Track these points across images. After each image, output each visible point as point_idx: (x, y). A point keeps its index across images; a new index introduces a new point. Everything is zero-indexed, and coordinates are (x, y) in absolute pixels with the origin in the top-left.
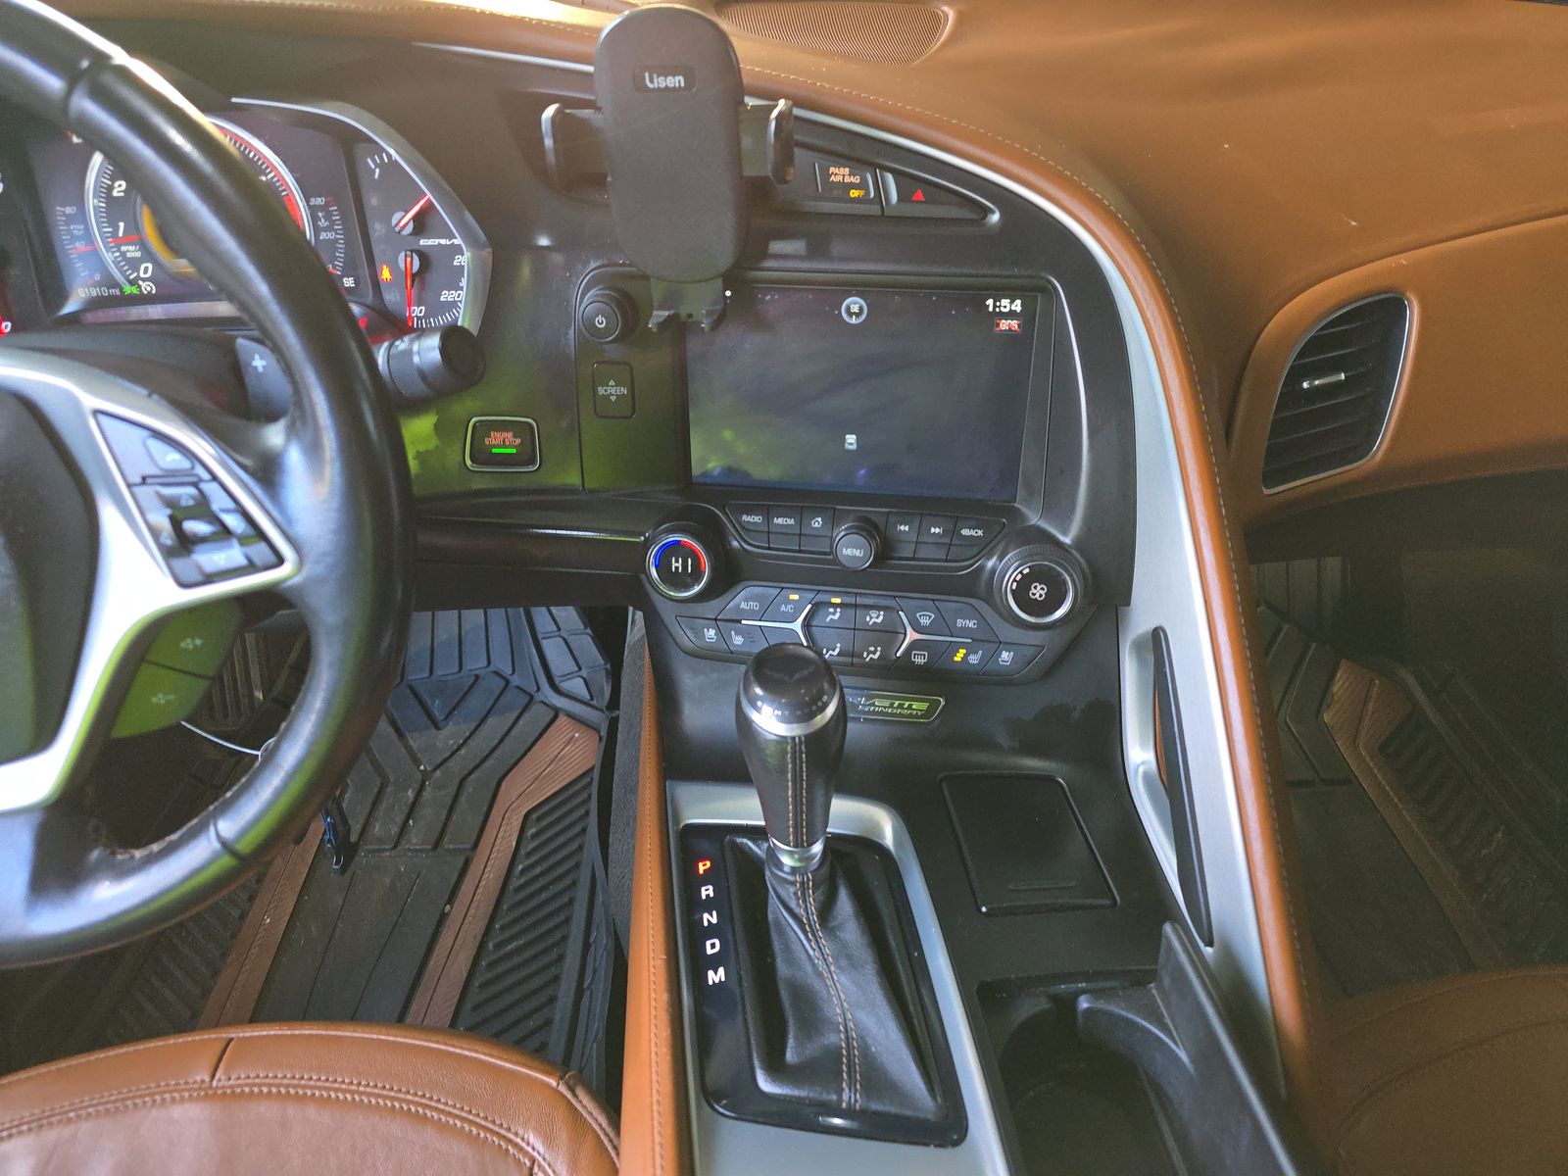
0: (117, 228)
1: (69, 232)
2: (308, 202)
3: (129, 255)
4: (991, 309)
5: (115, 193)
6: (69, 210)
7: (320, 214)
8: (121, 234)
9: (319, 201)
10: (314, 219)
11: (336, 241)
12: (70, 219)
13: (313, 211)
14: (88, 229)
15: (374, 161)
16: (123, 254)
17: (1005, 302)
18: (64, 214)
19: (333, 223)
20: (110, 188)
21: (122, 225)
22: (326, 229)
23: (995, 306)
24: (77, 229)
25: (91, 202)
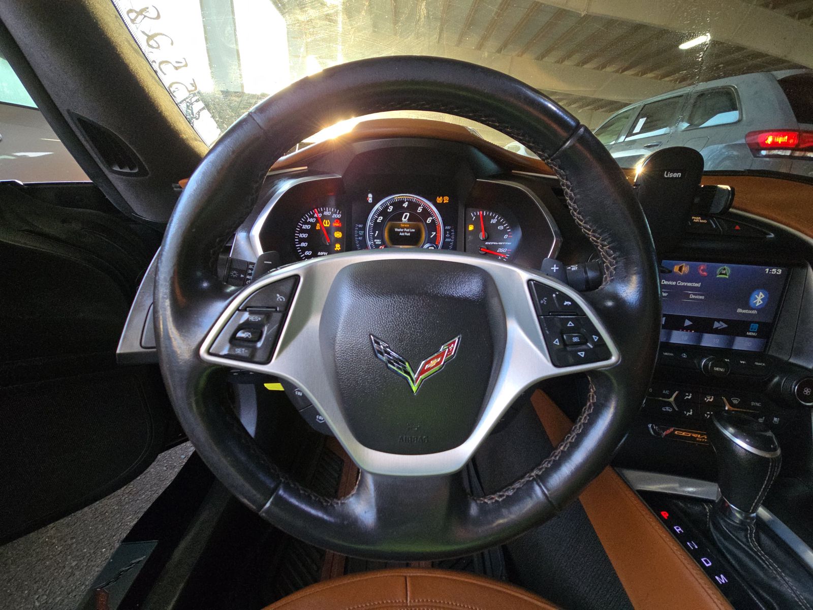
0: (375, 233)
1: (358, 233)
2: (444, 227)
3: (376, 243)
4: (767, 272)
5: (378, 221)
6: (360, 226)
7: (448, 232)
8: (376, 235)
9: (448, 228)
10: (445, 233)
11: (450, 242)
12: (360, 229)
13: (445, 231)
14: (365, 234)
15: (473, 214)
16: (375, 243)
17: (774, 270)
18: (358, 227)
19: (451, 235)
20: (377, 219)
21: (377, 232)
22: (448, 238)
23: (769, 271)
24: (361, 233)
25: (369, 223)
